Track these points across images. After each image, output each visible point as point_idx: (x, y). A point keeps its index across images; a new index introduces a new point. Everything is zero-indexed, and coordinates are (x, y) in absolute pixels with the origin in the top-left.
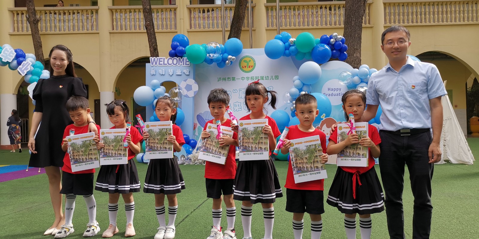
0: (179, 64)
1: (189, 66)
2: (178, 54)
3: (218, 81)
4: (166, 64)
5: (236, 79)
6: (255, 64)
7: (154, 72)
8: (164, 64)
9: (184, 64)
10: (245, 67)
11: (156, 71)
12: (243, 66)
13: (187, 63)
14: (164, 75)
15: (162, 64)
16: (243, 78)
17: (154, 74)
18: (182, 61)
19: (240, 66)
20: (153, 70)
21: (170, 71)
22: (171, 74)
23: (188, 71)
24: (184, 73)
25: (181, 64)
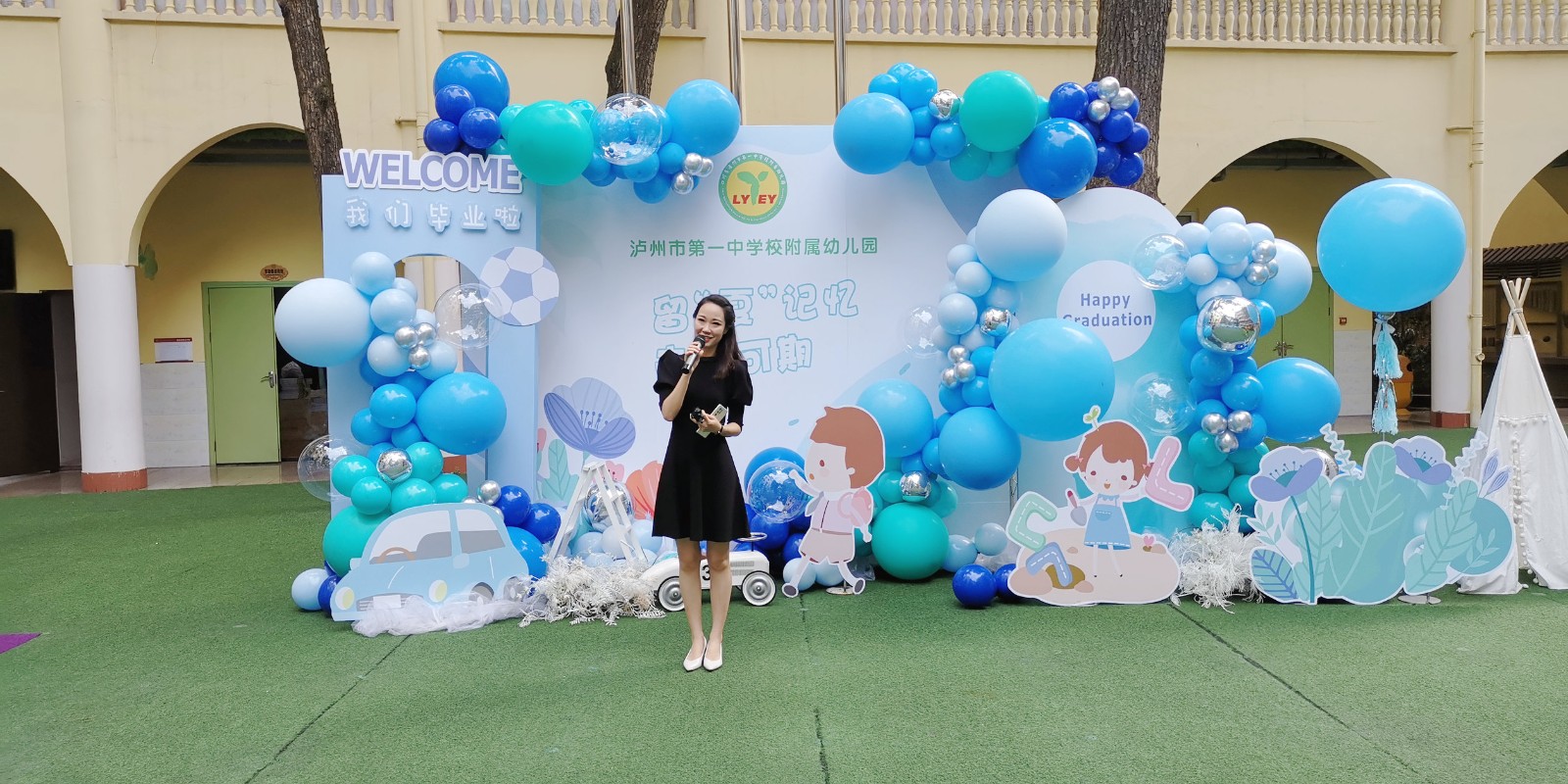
0: (474, 185)
1: (520, 191)
2: (471, 141)
3: (634, 254)
4: (417, 183)
5: (705, 248)
6: (784, 188)
7: (362, 217)
8: (406, 181)
9: (494, 185)
10: (745, 199)
11: (369, 212)
12: (735, 197)
13: (511, 180)
14: (408, 229)
15: (396, 182)
16: (735, 243)
17: (364, 222)
18: (487, 171)
19: (723, 193)
20: (355, 205)
21: (435, 212)
22: (440, 225)
23: (513, 213)
24: (498, 222)
25: (484, 183)
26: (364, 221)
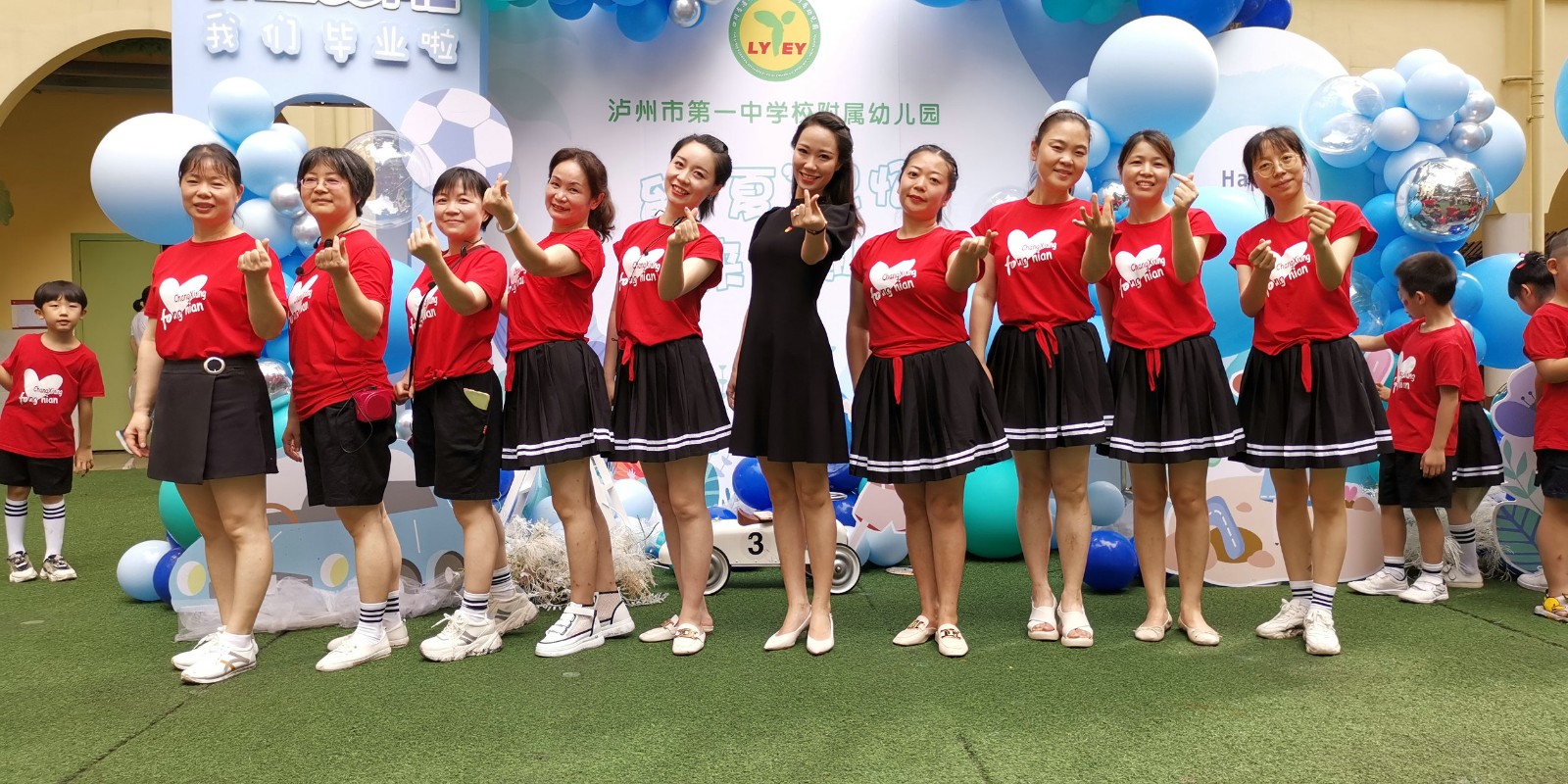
1: (456, 10)
5: (711, 113)
6: (816, 34)
7: (228, 42)
10: (764, 47)
11: (239, 34)
12: (751, 44)
14: (294, 57)
16: (751, 106)
17: (231, 47)
19: (734, 39)
20: (219, 22)
21: (333, 34)
22: (341, 52)
23: (447, 41)
24: (424, 53)
26: (231, 45)
